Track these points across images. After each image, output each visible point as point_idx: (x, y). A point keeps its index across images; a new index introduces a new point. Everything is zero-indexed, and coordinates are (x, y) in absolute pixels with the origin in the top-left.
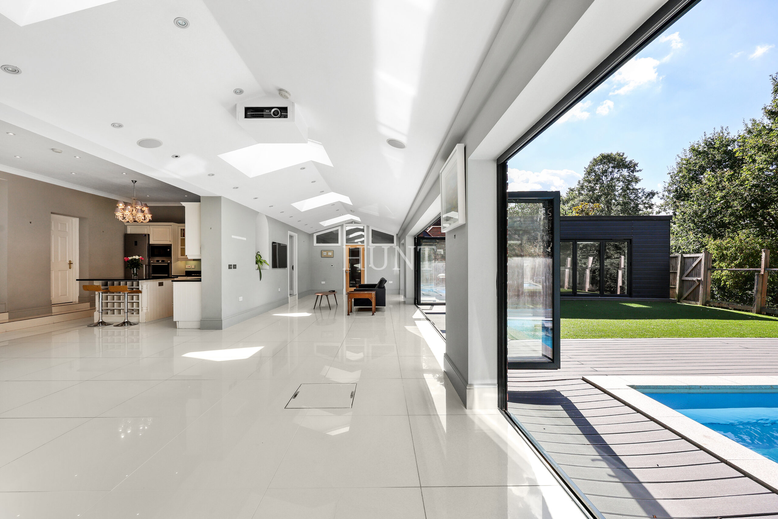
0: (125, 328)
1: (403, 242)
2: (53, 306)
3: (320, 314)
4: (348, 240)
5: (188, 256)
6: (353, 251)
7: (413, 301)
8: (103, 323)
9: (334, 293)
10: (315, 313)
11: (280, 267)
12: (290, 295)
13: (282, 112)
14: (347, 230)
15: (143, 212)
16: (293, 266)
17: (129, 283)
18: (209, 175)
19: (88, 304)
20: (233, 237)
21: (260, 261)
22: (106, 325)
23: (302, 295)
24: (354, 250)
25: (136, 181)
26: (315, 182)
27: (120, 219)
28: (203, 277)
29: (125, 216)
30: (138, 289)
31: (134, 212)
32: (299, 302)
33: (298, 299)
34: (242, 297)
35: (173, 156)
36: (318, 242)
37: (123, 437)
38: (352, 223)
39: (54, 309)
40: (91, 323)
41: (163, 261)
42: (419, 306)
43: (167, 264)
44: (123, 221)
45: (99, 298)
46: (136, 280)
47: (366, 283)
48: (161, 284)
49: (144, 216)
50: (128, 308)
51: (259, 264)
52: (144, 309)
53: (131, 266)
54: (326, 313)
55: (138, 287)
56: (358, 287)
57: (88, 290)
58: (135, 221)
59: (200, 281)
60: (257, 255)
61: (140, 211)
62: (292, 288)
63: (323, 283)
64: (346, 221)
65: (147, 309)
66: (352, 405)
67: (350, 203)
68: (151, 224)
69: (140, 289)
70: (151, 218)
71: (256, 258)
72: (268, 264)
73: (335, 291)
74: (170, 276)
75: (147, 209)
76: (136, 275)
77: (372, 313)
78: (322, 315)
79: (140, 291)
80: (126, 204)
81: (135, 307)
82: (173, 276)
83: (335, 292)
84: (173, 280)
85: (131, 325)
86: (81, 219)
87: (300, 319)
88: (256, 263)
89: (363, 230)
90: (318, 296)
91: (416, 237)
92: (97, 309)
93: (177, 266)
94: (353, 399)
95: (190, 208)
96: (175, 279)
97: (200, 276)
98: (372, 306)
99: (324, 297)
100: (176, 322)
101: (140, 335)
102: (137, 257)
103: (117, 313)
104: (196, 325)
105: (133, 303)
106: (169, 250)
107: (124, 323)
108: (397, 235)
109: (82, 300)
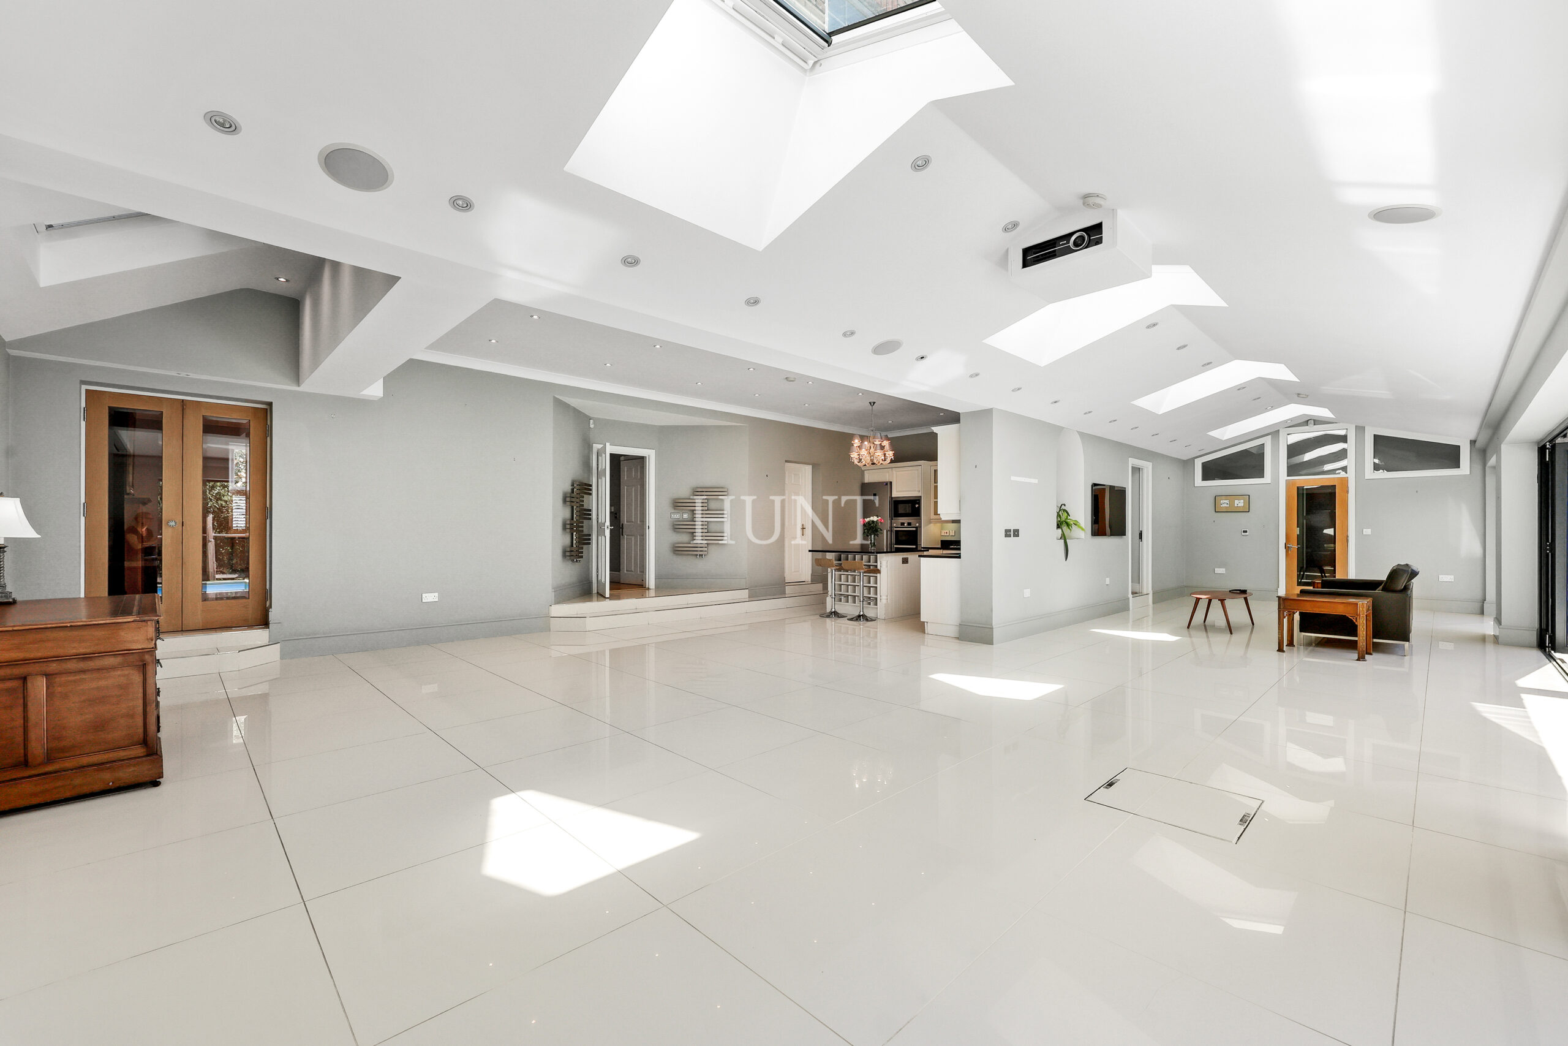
0: (860, 625)
1: (1492, 461)
2: (786, 584)
3: (1206, 639)
4: (1292, 470)
5: (941, 516)
6: (1310, 494)
7: (1533, 637)
8: (835, 614)
9: (1245, 596)
10: (1190, 637)
11: (1113, 534)
12: (1133, 593)
13: (1093, 235)
14: (1288, 444)
15: (882, 448)
16: (1141, 531)
17: (865, 557)
18: (971, 376)
19: (820, 586)
20: (1013, 478)
21: (1066, 523)
22: (839, 617)
23: (1162, 596)
24: (1315, 492)
25: (874, 403)
26: (1185, 346)
27: (856, 462)
28: (963, 552)
29: (861, 458)
30: (876, 566)
31: (872, 450)
32: (1153, 609)
33: (1154, 603)
34: (1029, 590)
35: (917, 359)
36: (1206, 477)
37: (857, 786)
38: (1306, 423)
39: (788, 590)
40: (822, 612)
41: (909, 524)
42: (1557, 655)
43: (914, 529)
44: (859, 464)
45: (832, 575)
46: (874, 553)
47: (1352, 575)
48: (905, 561)
49: (885, 454)
50: (864, 595)
51: (1065, 528)
52: (884, 597)
53: (868, 532)
54: (1220, 641)
55: (875, 564)
56: (1320, 585)
57: (821, 566)
58: (873, 464)
59: (959, 557)
60: (1060, 510)
61: (878, 447)
62: (1137, 578)
63: (1220, 571)
64: (1289, 420)
65: (887, 596)
66: (1239, 838)
67: (1292, 378)
68: (893, 466)
69: (879, 567)
70: (893, 457)
71: (1059, 515)
72: (1082, 529)
73: (1246, 591)
74: (918, 549)
75: (887, 442)
76: (874, 545)
77: (1357, 655)
78: (1209, 641)
79: (878, 570)
80: (863, 438)
81: (872, 595)
82: (923, 548)
83: (1246, 594)
84: (921, 553)
85: (867, 620)
86: (815, 466)
87: (1157, 645)
88: (1058, 527)
89: (1344, 439)
90: (1198, 600)
91: (1545, 446)
92: (830, 593)
93: (929, 533)
94: (1245, 829)
95: (945, 434)
96: (925, 553)
97: (959, 549)
98: (1357, 636)
99: (1216, 603)
100: (924, 622)
101: (878, 637)
102: (875, 519)
103: (851, 601)
104: (953, 631)
105: (870, 587)
106: (917, 506)
107: (859, 616)
108: (1473, 443)
109: (814, 580)
